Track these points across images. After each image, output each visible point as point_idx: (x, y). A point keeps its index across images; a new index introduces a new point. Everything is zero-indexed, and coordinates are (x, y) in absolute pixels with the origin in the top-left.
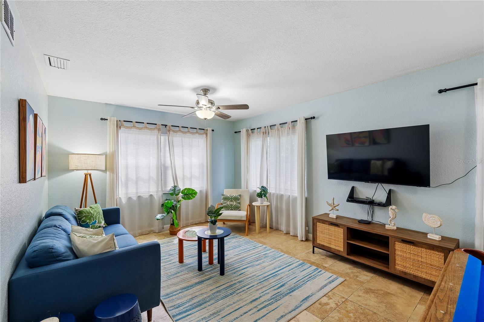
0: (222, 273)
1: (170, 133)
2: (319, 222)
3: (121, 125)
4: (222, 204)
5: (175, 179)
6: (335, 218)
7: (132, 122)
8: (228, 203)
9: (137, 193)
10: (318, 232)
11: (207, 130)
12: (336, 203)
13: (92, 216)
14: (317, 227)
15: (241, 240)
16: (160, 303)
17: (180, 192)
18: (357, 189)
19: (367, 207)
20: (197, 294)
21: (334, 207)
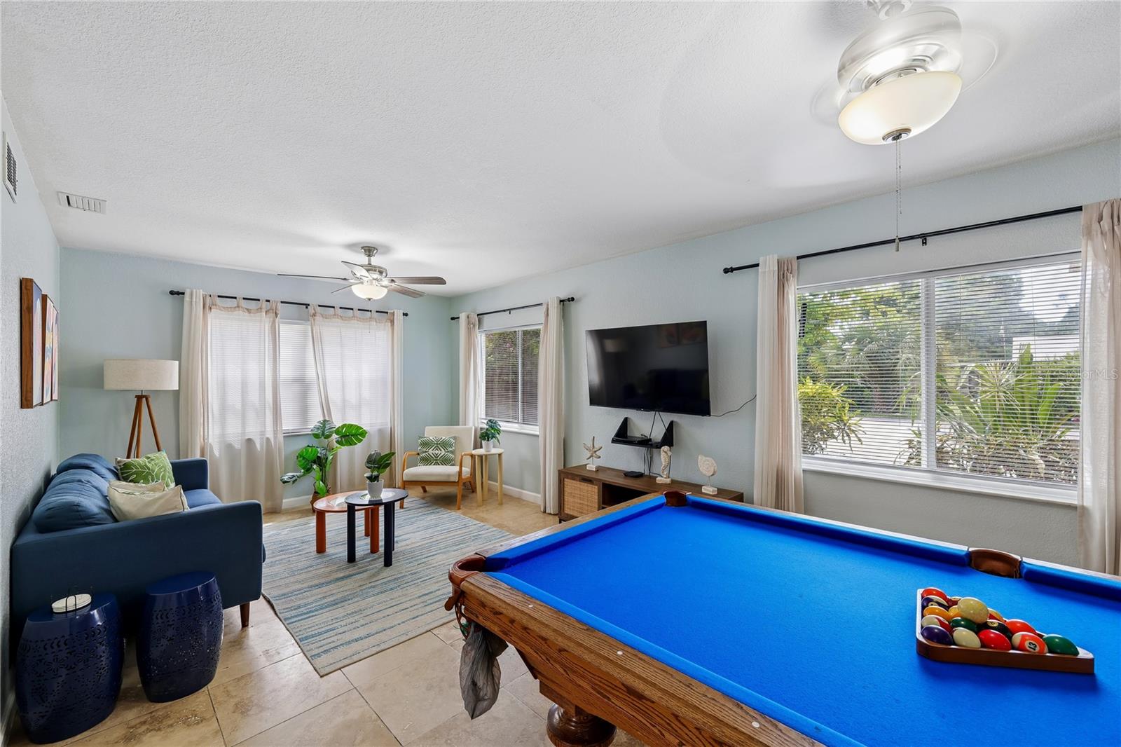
0: (388, 562)
1: (314, 320)
2: (568, 478)
3: (213, 305)
4: (418, 454)
5: (326, 407)
6: (594, 470)
7: (235, 298)
8: (430, 452)
9: (243, 433)
10: (566, 494)
11: (393, 314)
12: (597, 446)
13: (149, 474)
14: (566, 486)
15: (445, 516)
16: (261, 596)
17: (332, 432)
18: (632, 424)
19: (643, 450)
20: (334, 592)
21: (594, 453)
